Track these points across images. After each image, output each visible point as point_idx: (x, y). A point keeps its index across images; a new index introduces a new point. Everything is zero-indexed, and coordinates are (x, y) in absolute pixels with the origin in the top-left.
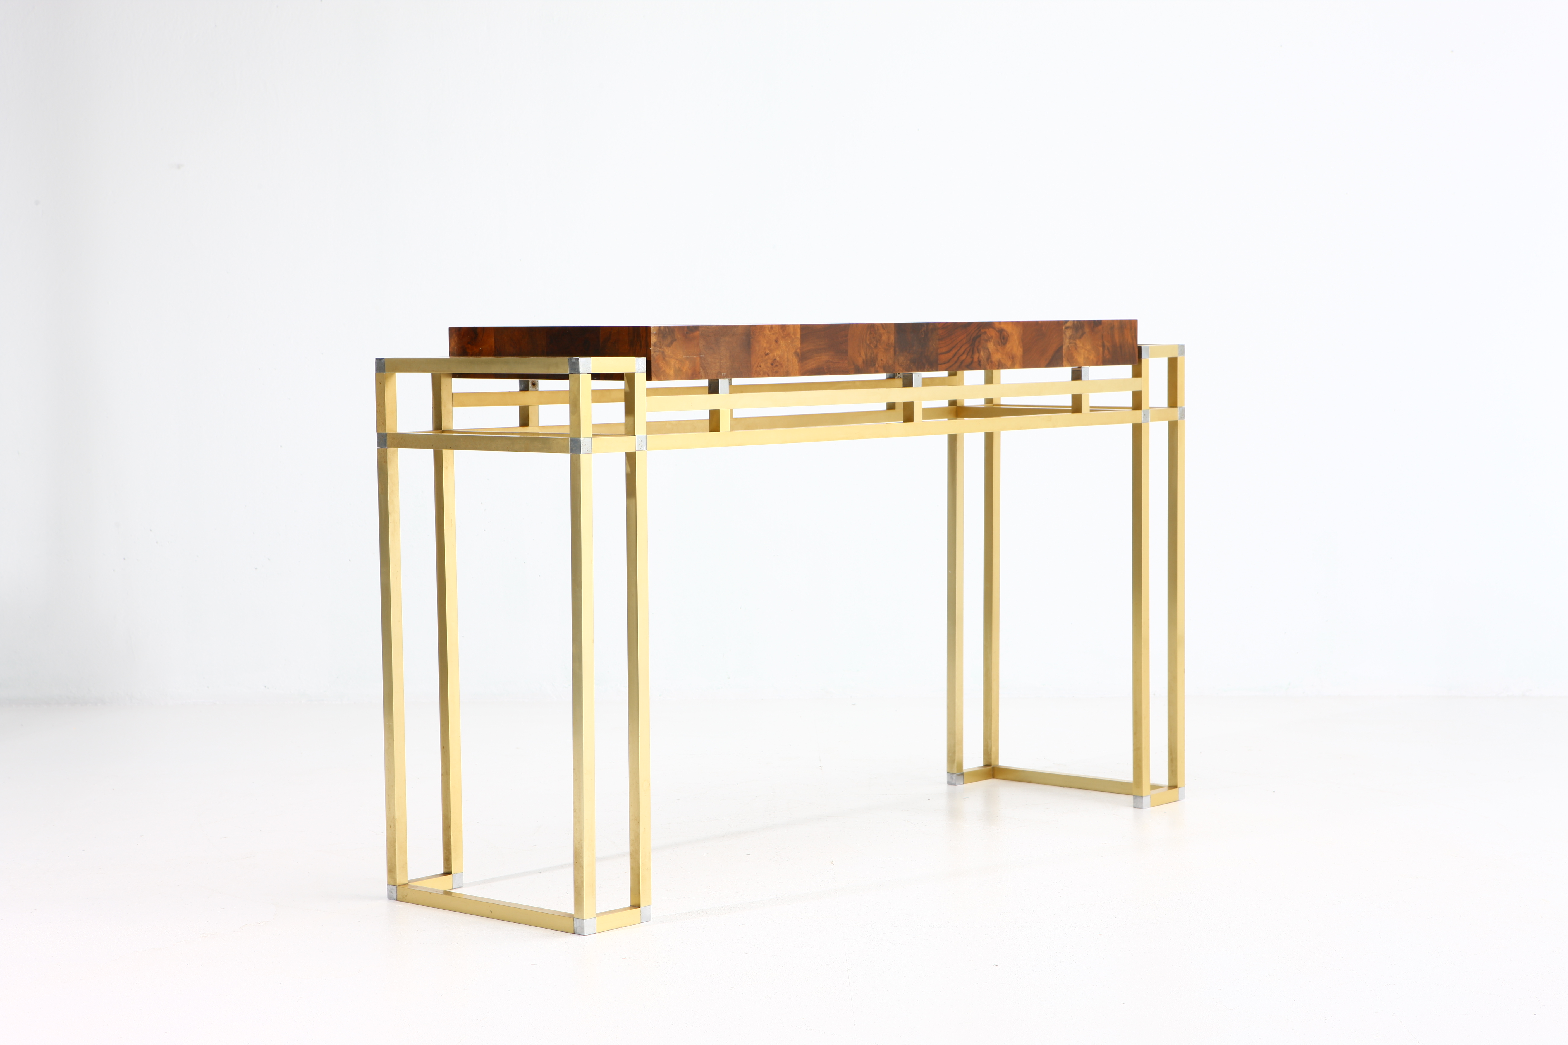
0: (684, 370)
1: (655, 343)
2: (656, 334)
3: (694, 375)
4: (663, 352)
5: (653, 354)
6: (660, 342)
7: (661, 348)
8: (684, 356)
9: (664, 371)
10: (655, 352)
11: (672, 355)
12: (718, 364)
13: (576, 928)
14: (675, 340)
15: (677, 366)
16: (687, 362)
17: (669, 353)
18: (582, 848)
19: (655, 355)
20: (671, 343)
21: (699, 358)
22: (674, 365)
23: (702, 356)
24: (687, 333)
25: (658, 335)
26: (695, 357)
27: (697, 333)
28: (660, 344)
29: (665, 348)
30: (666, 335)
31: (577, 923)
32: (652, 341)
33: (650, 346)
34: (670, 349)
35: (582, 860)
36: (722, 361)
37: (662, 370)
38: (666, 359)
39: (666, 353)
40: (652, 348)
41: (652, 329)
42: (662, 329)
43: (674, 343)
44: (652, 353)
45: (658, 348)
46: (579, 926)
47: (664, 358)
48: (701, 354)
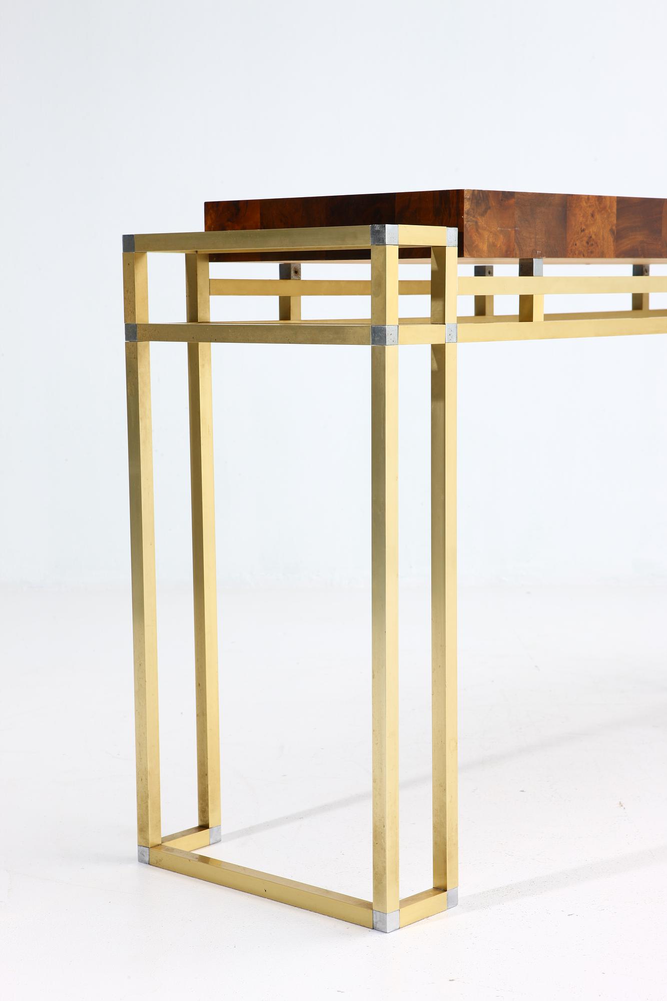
0: (499, 246)
1: (468, 211)
2: (469, 199)
3: (509, 253)
4: (476, 223)
5: (466, 225)
6: (473, 209)
7: (474, 217)
8: (499, 229)
9: (477, 246)
10: (468, 221)
11: (486, 226)
12: (533, 240)
13: (376, 923)
14: (490, 208)
15: (491, 240)
16: (501, 236)
17: (483, 223)
18: (384, 827)
19: (467, 226)
20: (485, 212)
21: (514, 232)
22: (488, 239)
23: (517, 229)
24: (502, 200)
25: (472, 201)
26: (509, 229)
27: (512, 201)
28: (474, 212)
29: (478, 217)
30: (480, 202)
31: (377, 917)
32: (465, 208)
33: (463, 214)
34: (484, 219)
35: (384, 842)
36: (537, 237)
37: (475, 244)
38: (480, 231)
39: (479, 224)
40: (465, 216)
41: (465, 193)
42: (476, 193)
43: (489, 211)
44: (465, 223)
45: (471, 217)
46: (380, 921)
47: (477, 230)
48: (515, 227)
